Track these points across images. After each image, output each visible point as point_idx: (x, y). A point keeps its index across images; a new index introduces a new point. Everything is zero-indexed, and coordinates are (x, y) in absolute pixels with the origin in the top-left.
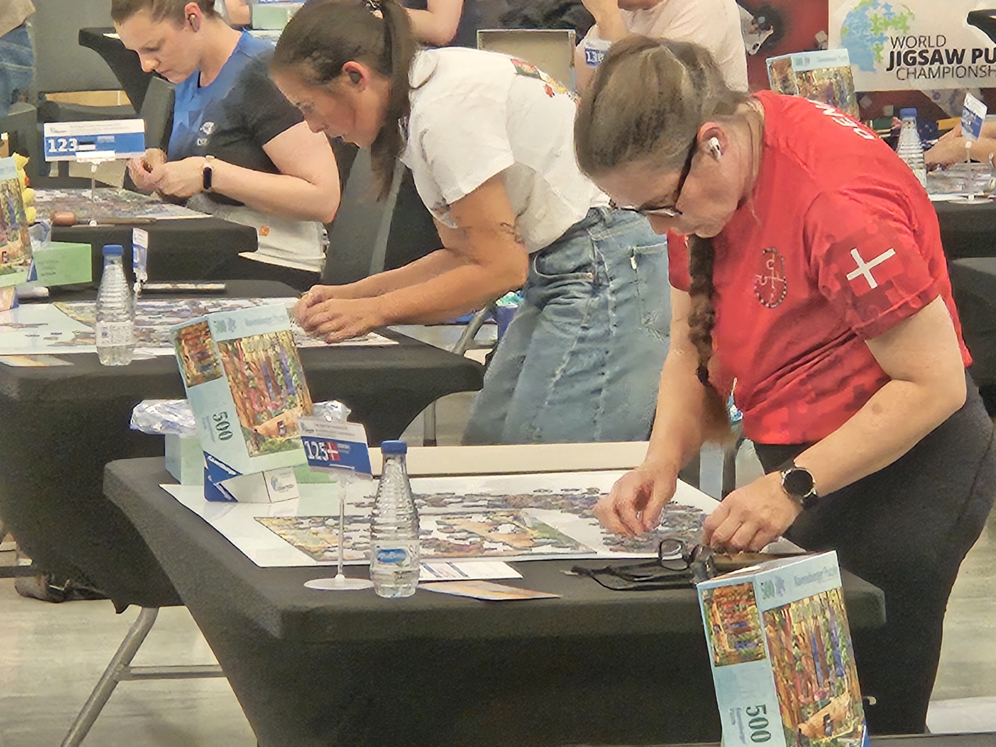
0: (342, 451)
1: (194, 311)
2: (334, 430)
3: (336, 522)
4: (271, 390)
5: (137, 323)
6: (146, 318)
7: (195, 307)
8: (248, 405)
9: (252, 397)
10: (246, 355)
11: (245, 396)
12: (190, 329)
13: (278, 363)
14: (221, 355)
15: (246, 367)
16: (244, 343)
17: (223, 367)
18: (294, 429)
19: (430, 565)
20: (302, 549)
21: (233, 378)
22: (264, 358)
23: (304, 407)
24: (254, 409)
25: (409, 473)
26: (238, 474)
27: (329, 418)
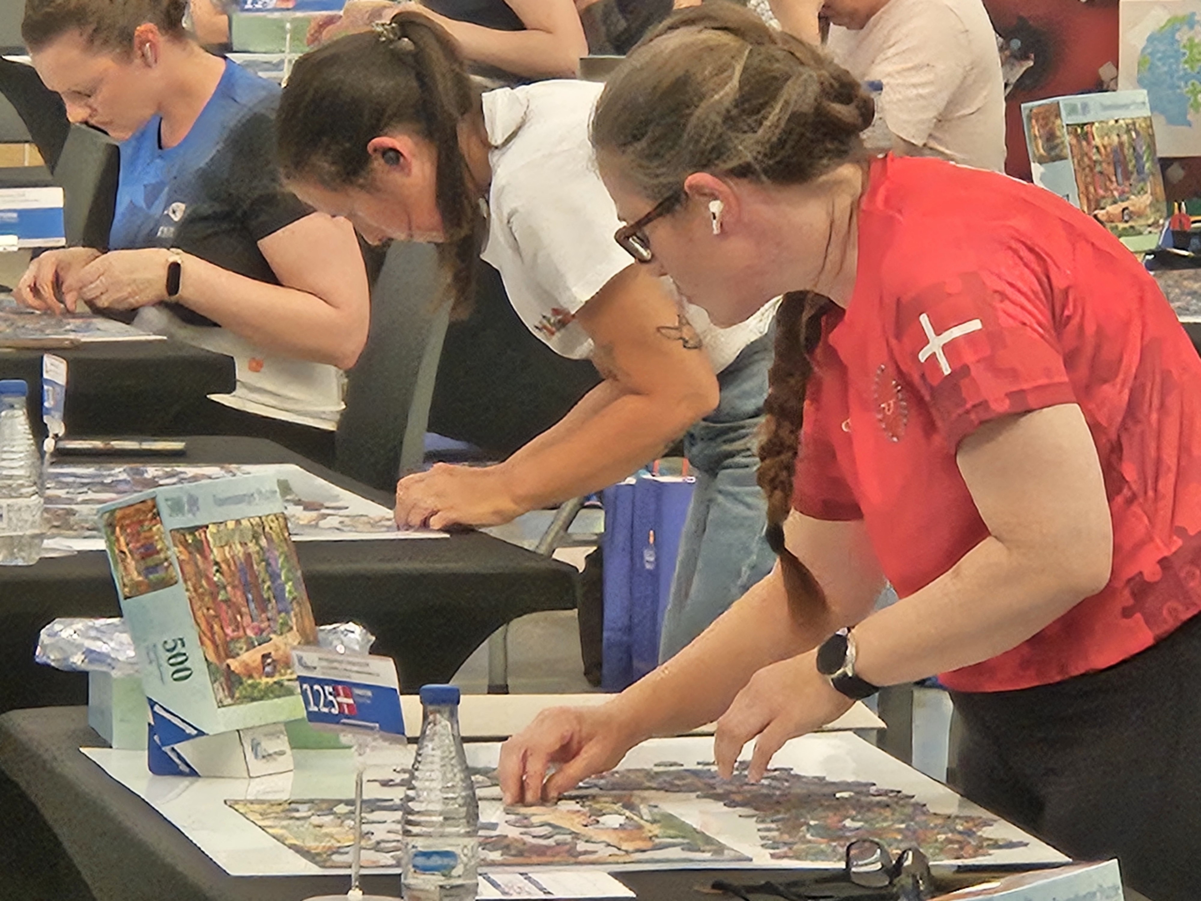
0: (361, 700)
1: (137, 483)
2: (349, 667)
3: (352, 808)
4: (252, 606)
5: (49, 500)
6: (62, 493)
7: (137, 477)
8: (216, 627)
9: (223, 615)
10: (215, 550)
11: (212, 612)
12: (127, 511)
13: (264, 563)
14: (176, 549)
15: (215, 568)
16: (211, 533)
17: (178, 569)
18: (288, 665)
19: (492, 877)
20: (297, 849)
21: (194, 586)
22: (241, 555)
23: (302, 632)
24: (226, 635)
25: (463, 734)
26: (201, 733)
27: (341, 649)
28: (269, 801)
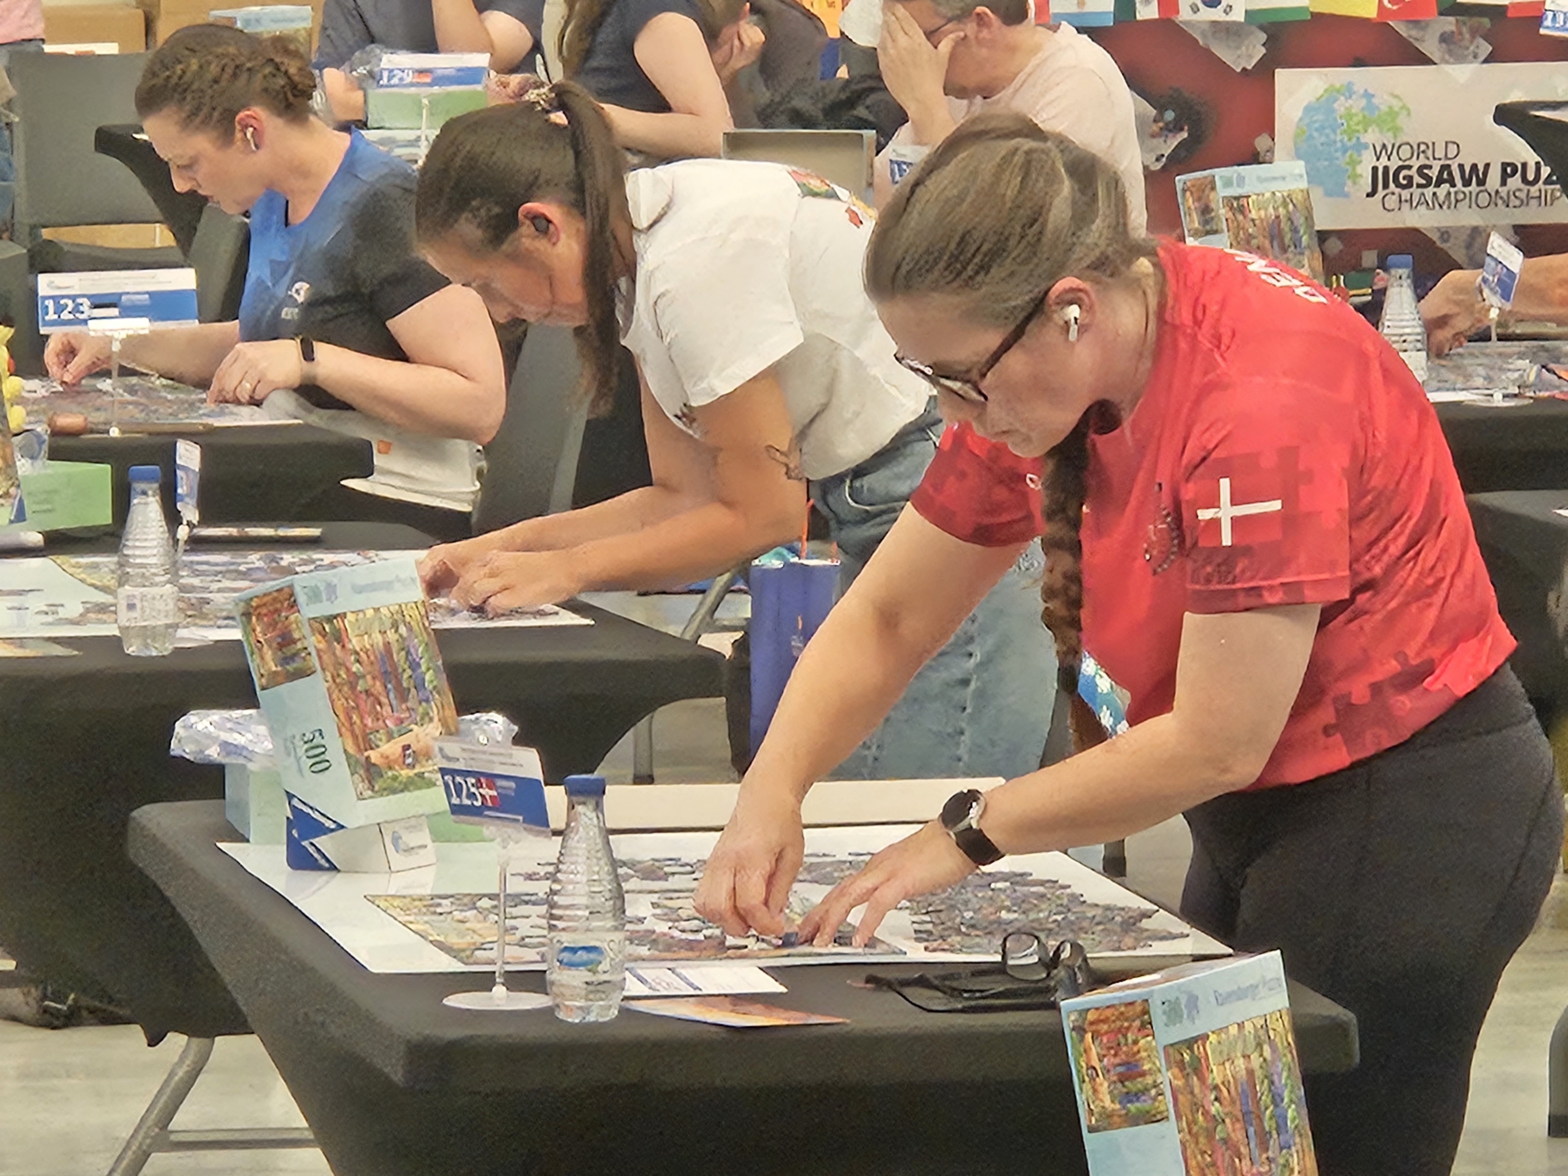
0: (503, 791)
1: (274, 570)
2: (491, 758)
3: (495, 903)
4: (392, 695)
5: (183, 589)
6: (196, 581)
7: (274, 565)
8: (355, 718)
9: (362, 706)
10: (354, 641)
11: (352, 704)
12: (265, 599)
13: (403, 652)
14: (313, 639)
15: (353, 658)
16: (350, 622)
17: (316, 658)
18: (428, 756)
19: (640, 972)
20: (440, 946)
21: (333, 677)
22: (381, 644)
23: (443, 722)
24: (365, 725)
25: (609, 825)
26: (342, 827)
27: (483, 739)
28: (410, 896)
